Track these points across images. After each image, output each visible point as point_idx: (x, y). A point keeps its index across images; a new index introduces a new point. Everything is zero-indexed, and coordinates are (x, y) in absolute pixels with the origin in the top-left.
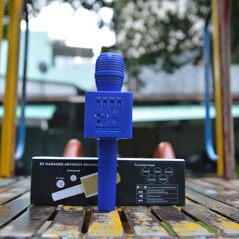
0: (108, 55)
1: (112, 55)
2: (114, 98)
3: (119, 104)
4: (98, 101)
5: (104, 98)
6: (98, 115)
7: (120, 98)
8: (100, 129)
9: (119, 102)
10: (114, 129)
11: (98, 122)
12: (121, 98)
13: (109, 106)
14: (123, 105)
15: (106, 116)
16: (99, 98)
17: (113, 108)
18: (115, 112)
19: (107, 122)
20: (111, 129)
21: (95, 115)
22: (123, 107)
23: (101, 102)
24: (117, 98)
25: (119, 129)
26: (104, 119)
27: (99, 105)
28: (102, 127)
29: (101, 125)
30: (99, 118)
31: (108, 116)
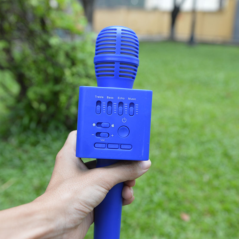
0: (116, 30)
1: (122, 30)
2: (124, 99)
3: (131, 109)
4: (99, 102)
5: (108, 97)
6: (98, 124)
7: (133, 99)
8: (100, 145)
9: (132, 104)
10: (122, 147)
11: (98, 134)
12: (135, 99)
13: (115, 111)
14: (137, 110)
15: (110, 125)
16: (100, 97)
17: (121, 114)
18: (124, 121)
19: (112, 135)
20: (117, 146)
21: (94, 125)
22: (137, 113)
23: (104, 104)
24: (129, 99)
25: (130, 147)
26: (108, 130)
27: (99, 108)
28: (104, 142)
29: (103, 140)
30: (99, 129)
31: (113, 126)
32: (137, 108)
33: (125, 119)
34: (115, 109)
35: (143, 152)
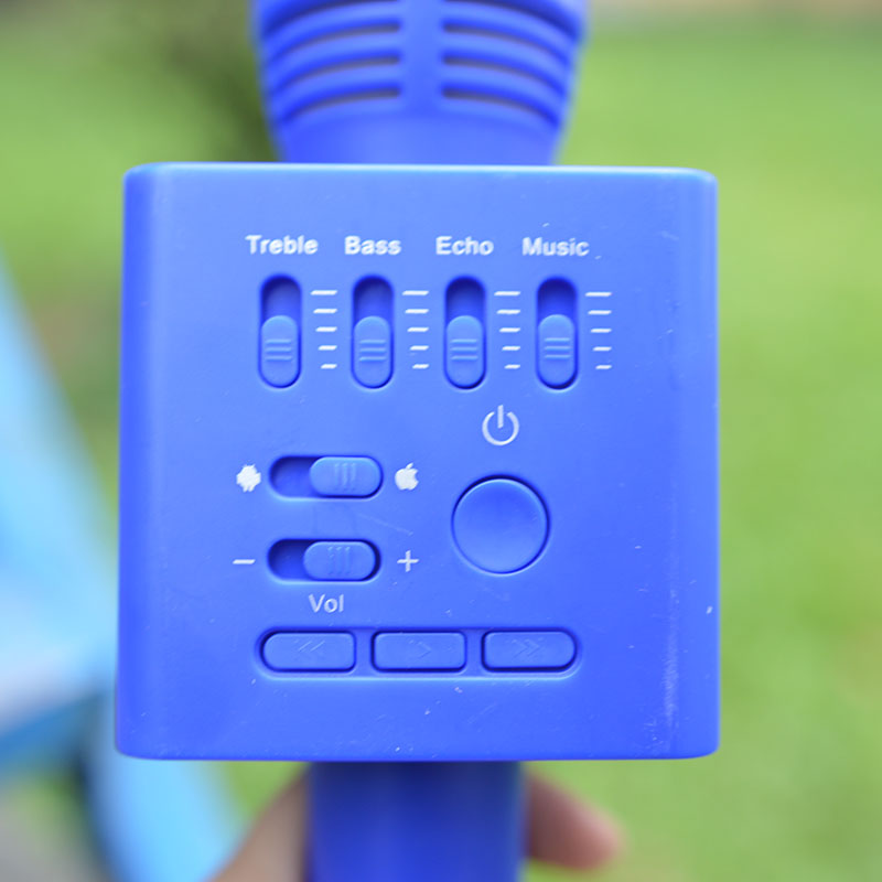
2: (485, 248)
3: (555, 330)
4: (279, 288)
5: (352, 243)
6: (287, 468)
7: (563, 249)
8: (311, 650)
9: (557, 292)
10: (498, 649)
11: (286, 555)
12: (578, 249)
13: (420, 357)
14: (603, 340)
16: (290, 246)
18: (501, 431)
19: (408, 561)
20: (451, 648)
21: (249, 478)
22: (603, 358)
23: (326, 302)
24: (532, 247)
25: (561, 650)
26: (365, 518)
27: (289, 339)
28: (340, 623)
29: (328, 604)
30: (293, 511)
31: (406, 478)
32: (600, 321)
33: (508, 422)
34: (419, 339)
35: (670, 687)
